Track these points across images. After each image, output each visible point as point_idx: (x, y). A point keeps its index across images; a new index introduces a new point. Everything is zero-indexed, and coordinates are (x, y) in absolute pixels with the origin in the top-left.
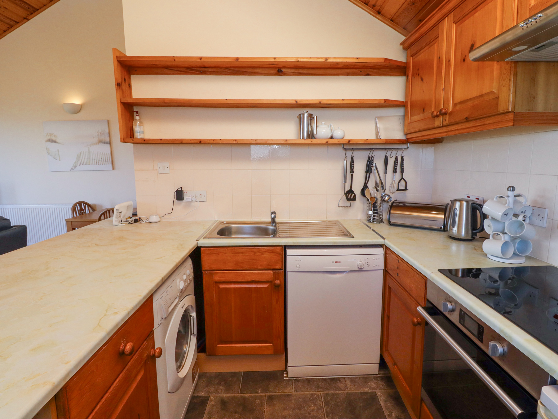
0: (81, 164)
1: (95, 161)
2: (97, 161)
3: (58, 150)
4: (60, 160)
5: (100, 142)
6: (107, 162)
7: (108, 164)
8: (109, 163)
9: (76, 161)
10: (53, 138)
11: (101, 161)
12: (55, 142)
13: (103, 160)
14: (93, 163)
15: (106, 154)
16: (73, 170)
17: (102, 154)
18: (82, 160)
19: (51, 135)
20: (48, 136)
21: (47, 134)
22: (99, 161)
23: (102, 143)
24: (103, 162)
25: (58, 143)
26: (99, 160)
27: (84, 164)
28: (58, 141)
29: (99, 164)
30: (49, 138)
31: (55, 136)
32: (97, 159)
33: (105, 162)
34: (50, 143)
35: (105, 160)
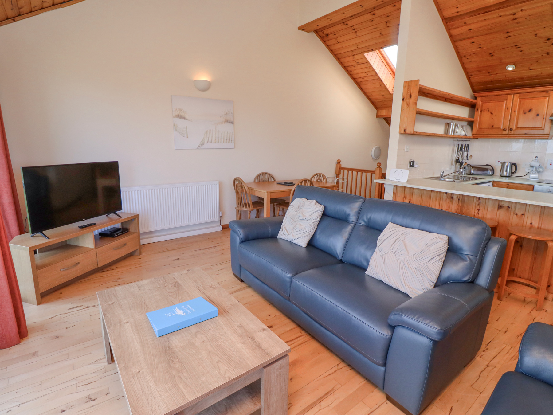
0: (208, 142)
1: (221, 139)
2: (222, 139)
3: (186, 127)
4: (187, 138)
5: (227, 121)
6: (231, 141)
7: (232, 143)
8: (232, 141)
9: (203, 139)
10: (182, 114)
11: (226, 140)
12: (184, 118)
13: (227, 139)
14: (219, 141)
15: (230, 133)
16: (200, 148)
17: (227, 133)
18: (209, 138)
19: (180, 110)
20: (177, 111)
21: (176, 109)
22: (224, 140)
23: (228, 123)
24: (227, 140)
25: (187, 119)
26: (224, 138)
27: (211, 142)
28: (187, 117)
29: (223, 143)
30: (178, 113)
31: (184, 112)
32: (222, 138)
33: (229, 141)
34: (178, 118)
35: (229, 139)
